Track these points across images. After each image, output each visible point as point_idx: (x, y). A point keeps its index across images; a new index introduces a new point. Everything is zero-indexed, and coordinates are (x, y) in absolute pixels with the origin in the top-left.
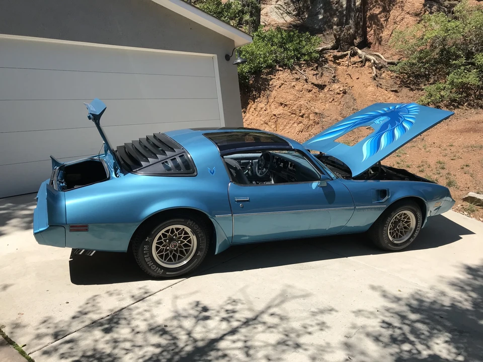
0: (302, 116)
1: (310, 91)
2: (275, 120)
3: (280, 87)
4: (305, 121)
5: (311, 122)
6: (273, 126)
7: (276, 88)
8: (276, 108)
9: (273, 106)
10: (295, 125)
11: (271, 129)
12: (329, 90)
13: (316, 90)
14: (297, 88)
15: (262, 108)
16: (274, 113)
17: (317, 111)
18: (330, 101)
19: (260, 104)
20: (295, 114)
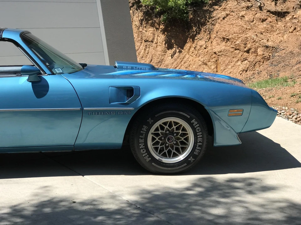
0: (248, 52)
1: (263, 21)
2: (216, 59)
3: (224, 18)
4: (251, 57)
5: (259, 58)
6: (213, 67)
7: (219, 21)
8: (218, 44)
9: (214, 43)
10: (239, 63)
11: (210, 71)
12: (293, 18)
13: (273, 18)
14: (247, 18)
15: (201, 46)
16: (215, 50)
17: (270, 44)
18: (291, 30)
19: (200, 41)
20: (238, 49)
